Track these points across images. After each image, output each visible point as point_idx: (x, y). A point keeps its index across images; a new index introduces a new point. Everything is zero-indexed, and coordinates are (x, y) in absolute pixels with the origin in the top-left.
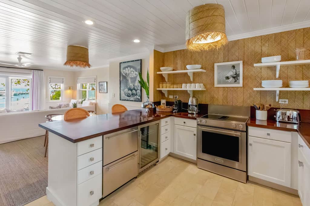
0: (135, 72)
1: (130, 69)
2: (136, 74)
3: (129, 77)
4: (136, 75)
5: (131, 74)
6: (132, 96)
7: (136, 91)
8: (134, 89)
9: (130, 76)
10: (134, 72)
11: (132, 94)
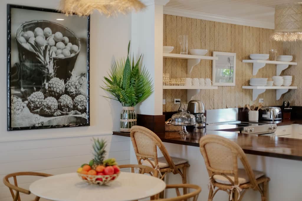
0: (70, 44)
1: (54, 33)
2: (72, 51)
3: (50, 56)
4: (73, 55)
5: (54, 48)
6: (59, 112)
7: (73, 97)
8: (67, 92)
9: (54, 56)
10: (66, 45)
11: (60, 108)
